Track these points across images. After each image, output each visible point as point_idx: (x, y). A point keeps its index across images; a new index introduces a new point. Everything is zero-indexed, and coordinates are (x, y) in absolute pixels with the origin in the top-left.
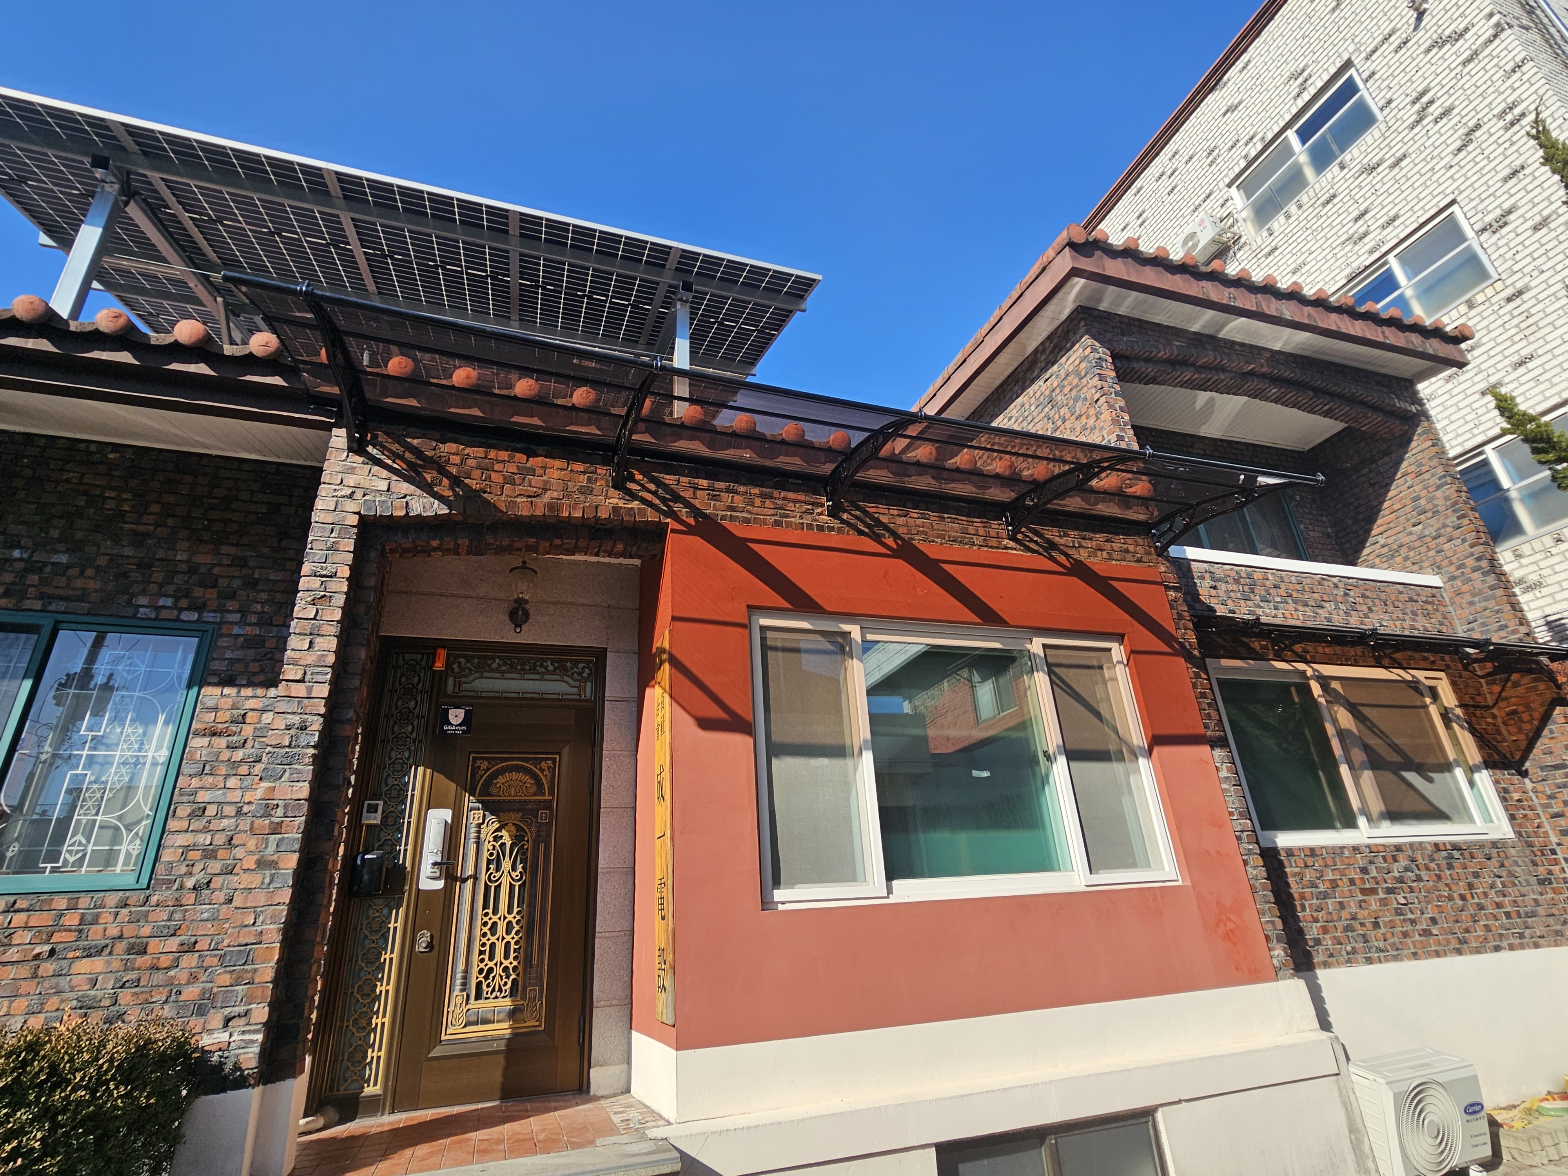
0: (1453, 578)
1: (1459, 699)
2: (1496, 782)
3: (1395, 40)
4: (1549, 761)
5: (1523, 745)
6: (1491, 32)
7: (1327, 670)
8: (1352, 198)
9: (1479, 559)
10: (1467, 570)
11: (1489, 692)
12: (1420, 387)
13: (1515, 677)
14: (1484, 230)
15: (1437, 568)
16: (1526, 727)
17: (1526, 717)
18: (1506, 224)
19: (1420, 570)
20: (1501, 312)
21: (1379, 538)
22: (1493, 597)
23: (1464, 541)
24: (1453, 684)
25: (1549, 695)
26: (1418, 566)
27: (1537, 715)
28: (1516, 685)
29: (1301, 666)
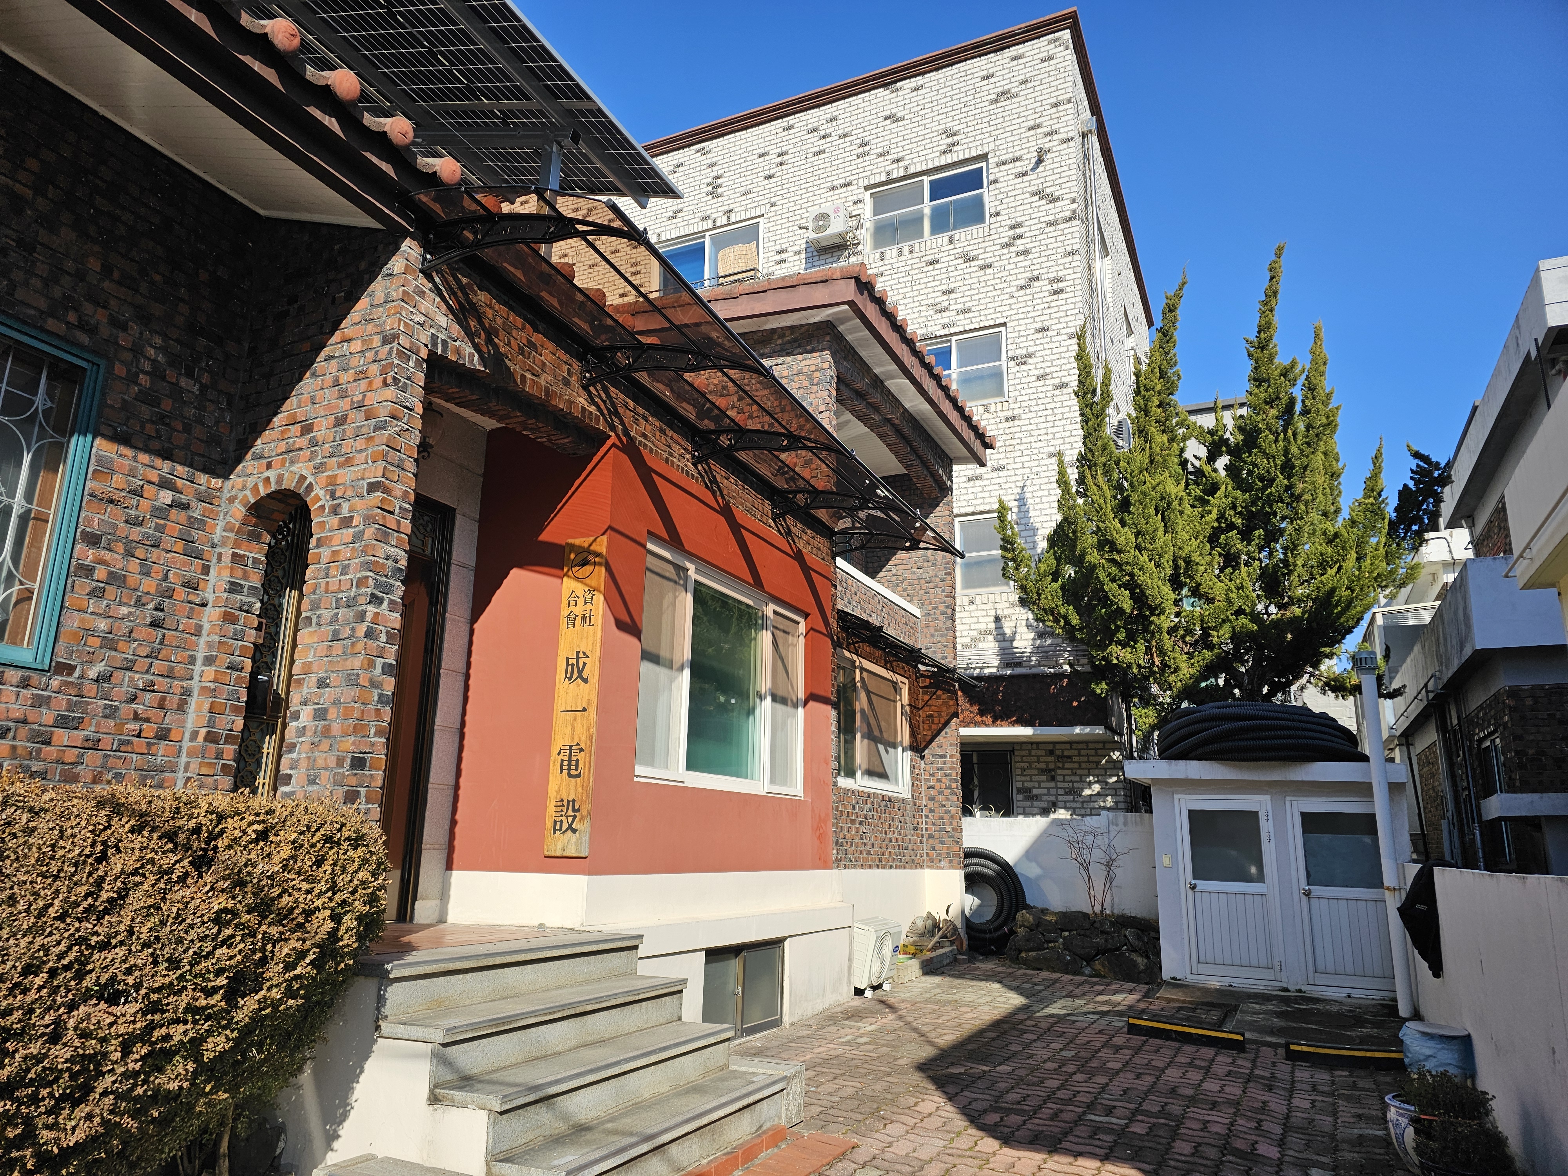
0: (928, 615)
1: (910, 700)
2: (912, 761)
3: (1019, 167)
4: (939, 752)
5: (928, 738)
6: (1068, 214)
7: (867, 664)
8: (948, 272)
9: (947, 607)
10: (938, 612)
11: (923, 698)
12: (955, 468)
13: (939, 692)
14: (1013, 359)
15: (921, 605)
16: (934, 727)
17: (936, 720)
18: (1025, 363)
19: (910, 601)
20: (1000, 426)
21: (893, 568)
22: (946, 636)
23: (943, 591)
24: (910, 689)
25: (953, 709)
26: (910, 598)
27: (943, 721)
28: (938, 698)
29: (855, 657)
